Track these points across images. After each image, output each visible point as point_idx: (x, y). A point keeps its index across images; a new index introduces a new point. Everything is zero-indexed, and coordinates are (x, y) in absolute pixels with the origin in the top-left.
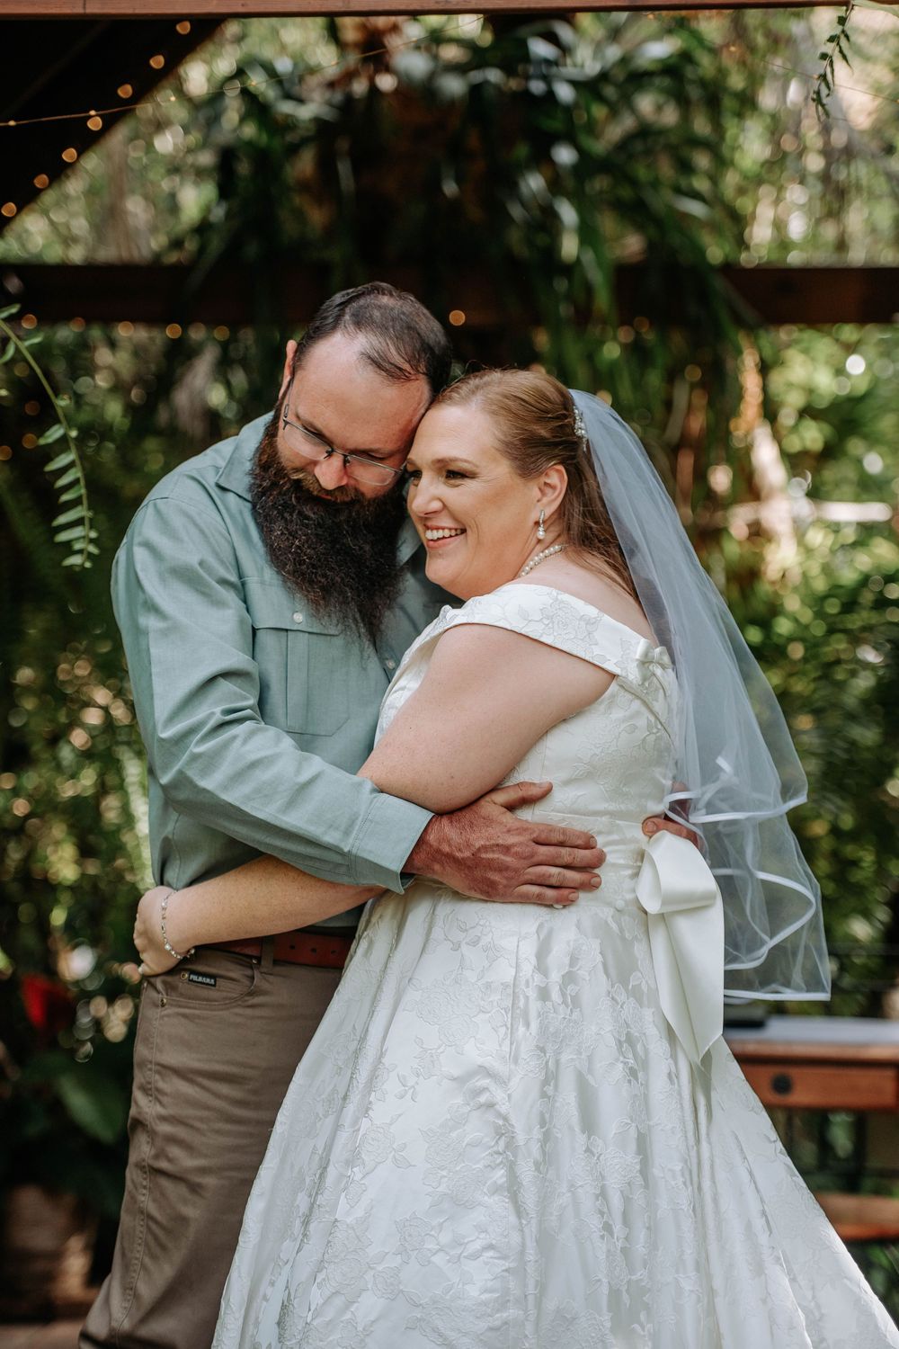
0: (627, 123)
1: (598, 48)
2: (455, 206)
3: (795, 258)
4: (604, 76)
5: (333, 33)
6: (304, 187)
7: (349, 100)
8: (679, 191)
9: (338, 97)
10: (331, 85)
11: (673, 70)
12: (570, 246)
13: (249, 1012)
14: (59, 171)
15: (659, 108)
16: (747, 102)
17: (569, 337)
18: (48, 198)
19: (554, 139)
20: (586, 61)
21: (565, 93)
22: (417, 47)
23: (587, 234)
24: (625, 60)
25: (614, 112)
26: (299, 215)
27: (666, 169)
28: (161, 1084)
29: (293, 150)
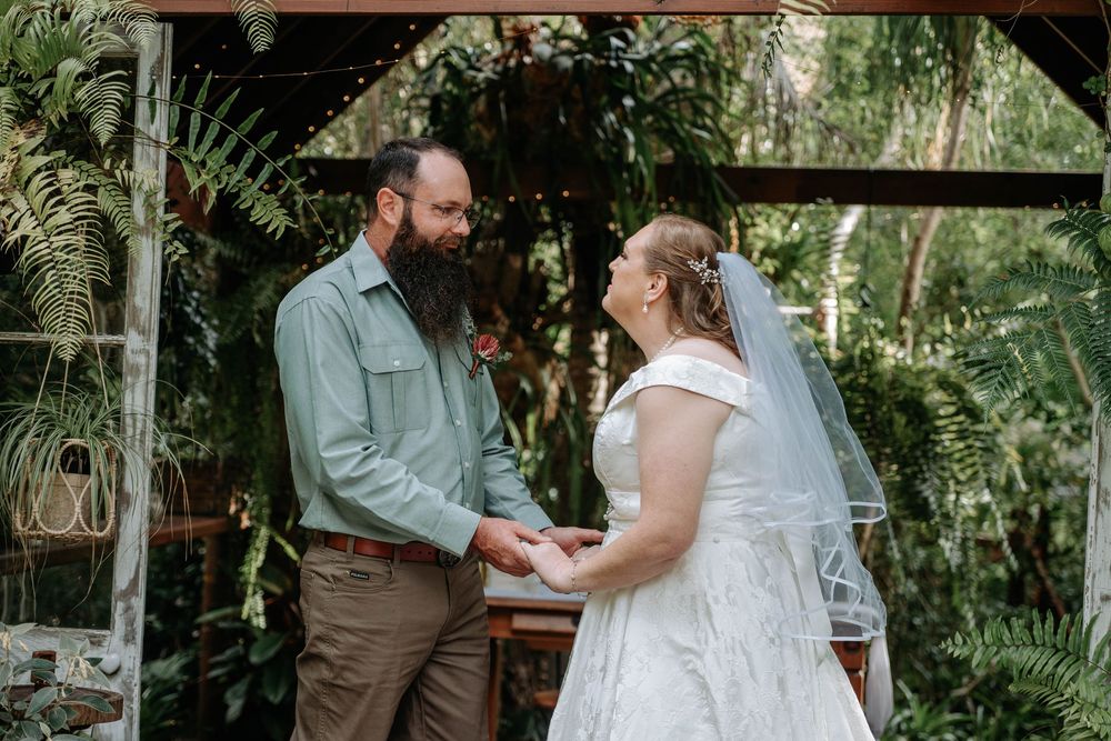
0: (666, 84)
1: (649, 42)
2: (566, 130)
3: (762, 164)
4: (651, 58)
5: (498, 32)
6: (480, 118)
7: (506, 69)
8: (694, 125)
9: (499, 68)
10: (496, 61)
11: (691, 57)
12: (631, 154)
13: (390, 593)
14: (341, 108)
15: (684, 77)
16: (734, 75)
17: (630, 205)
18: (335, 124)
19: (623, 93)
20: (641, 49)
21: (629, 67)
22: (547, 40)
23: (641, 147)
24: (663, 50)
25: (658, 79)
26: (478, 136)
27: (688, 113)
28: (336, 637)
29: (474, 97)
